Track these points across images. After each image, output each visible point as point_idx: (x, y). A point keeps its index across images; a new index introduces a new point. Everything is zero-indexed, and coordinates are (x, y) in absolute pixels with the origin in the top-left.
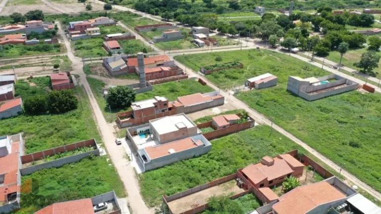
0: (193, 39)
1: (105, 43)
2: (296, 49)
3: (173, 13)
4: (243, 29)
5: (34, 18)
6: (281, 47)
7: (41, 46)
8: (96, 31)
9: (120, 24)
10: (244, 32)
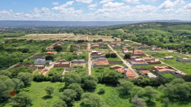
0: (150, 49)
1: (122, 48)
2: (187, 53)
3: (146, 42)
5: (100, 41)
6: (182, 53)
7: (104, 47)
8: (120, 45)
9: (126, 44)
10: (170, 48)
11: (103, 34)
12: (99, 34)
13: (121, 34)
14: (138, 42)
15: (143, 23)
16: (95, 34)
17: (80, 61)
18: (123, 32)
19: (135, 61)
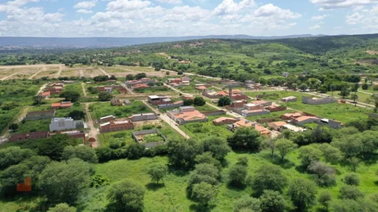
0: (246, 87)
1: (197, 88)
2: (308, 90)
3: (227, 75)
4: (276, 82)
6: (299, 90)
7: (161, 88)
8: (188, 83)
10: (277, 84)
11: (129, 63)
12: (121, 64)
13: (167, 63)
14: (213, 76)
15: (195, 40)
16: (113, 64)
17: (146, 116)
18: (169, 58)
19: (246, 108)
